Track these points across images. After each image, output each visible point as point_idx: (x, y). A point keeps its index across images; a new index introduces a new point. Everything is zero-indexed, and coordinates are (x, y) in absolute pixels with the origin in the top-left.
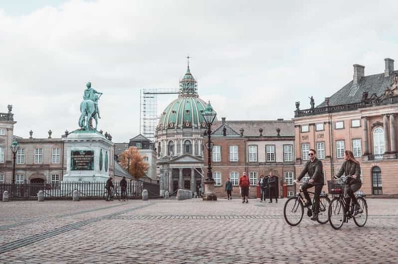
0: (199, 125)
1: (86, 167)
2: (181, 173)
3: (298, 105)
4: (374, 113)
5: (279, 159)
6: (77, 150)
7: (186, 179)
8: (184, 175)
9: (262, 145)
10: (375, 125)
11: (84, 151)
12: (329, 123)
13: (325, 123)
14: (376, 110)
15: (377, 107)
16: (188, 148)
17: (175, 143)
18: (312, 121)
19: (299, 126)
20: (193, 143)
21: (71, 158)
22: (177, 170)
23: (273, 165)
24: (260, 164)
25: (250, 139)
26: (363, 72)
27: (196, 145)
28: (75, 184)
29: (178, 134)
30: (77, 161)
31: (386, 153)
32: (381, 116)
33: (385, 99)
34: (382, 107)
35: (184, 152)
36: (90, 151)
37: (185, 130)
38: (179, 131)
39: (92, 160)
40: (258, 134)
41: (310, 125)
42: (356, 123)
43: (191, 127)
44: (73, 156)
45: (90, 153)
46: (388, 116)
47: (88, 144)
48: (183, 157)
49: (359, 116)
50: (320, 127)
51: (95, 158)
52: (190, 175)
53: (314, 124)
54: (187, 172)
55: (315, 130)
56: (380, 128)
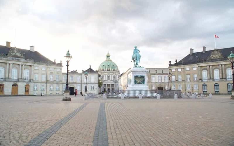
0: (113, 70)
1: (141, 83)
2: (107, 85)
3: (170, 62)
4: (203, 65)
5: (163, 81)
6: (137, 75)
7: (108, 87)
8: (108, 86)
9: (157, 76)
10: (203, 69)
11: (140, 76)
12: (184, 68)
13: (182, 69)
14: (204, 64)
15: (205, 63)
16: (109, 77)
17: (104, 76)
18: (177, 68)
19: (171, 69)
20: (111, 76)
21: (134, 79)
22: (105, 84)
23: (161, 83)
24: (156, 83)
25: (153, 74)
26: (193, 51)
27: (112, 77)
28: (137, 91)
29: (105, 72)
30: (137, 80)
31: (208, 79)
32: (206, 66)
33: (208, 60)
34: (207, 63)
35: (107, 79)
36: (143, 76)
37: (108, 71)
38: (106, 72)
39: (144, 80)
40: (155, 72)
41: (175, 69)
42: (195, 69)
43: (110, 70)
44: (135, 78)
45: (143, 77)
46: (209, 66)
47: (142, 73)
48: (107, 80)
49: (197, 66)
50: (179, 70)
51: (145, 79)
52: (110, 86)
53: (177, 69)
54: (109, 85)
55: (178, 71)
56: (206, 71)
